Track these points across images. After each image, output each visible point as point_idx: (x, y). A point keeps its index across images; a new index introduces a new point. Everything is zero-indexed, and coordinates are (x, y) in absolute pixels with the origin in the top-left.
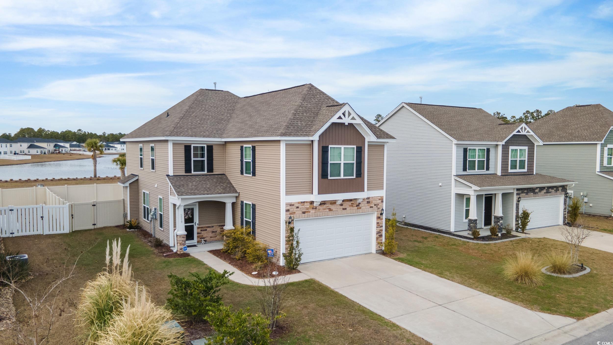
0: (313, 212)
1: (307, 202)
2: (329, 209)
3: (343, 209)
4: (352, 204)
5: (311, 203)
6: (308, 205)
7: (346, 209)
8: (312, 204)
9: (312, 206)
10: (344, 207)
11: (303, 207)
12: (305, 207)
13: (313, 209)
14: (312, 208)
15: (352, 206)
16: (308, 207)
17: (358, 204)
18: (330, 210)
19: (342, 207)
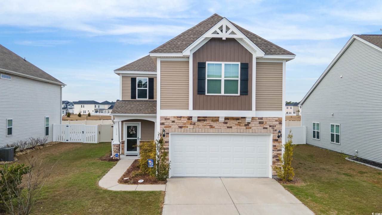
0: (191, 127)
1: (184, 117)
2: (209, 126)
3: (228, 127)
4: (239, 123)
5: (189, 118)
6: (185, 121)
7: (231, 127)
8: (190, 120)
9: (190, 122)
10: (228, 125)
11: (180, 122)
12: (182, 122)
13: (191, 124)
14: (189, 123)
15: (240, 125)
16: (186, 122)
17: (247, 123)
18: (211, 127)
19: (225, 125)
